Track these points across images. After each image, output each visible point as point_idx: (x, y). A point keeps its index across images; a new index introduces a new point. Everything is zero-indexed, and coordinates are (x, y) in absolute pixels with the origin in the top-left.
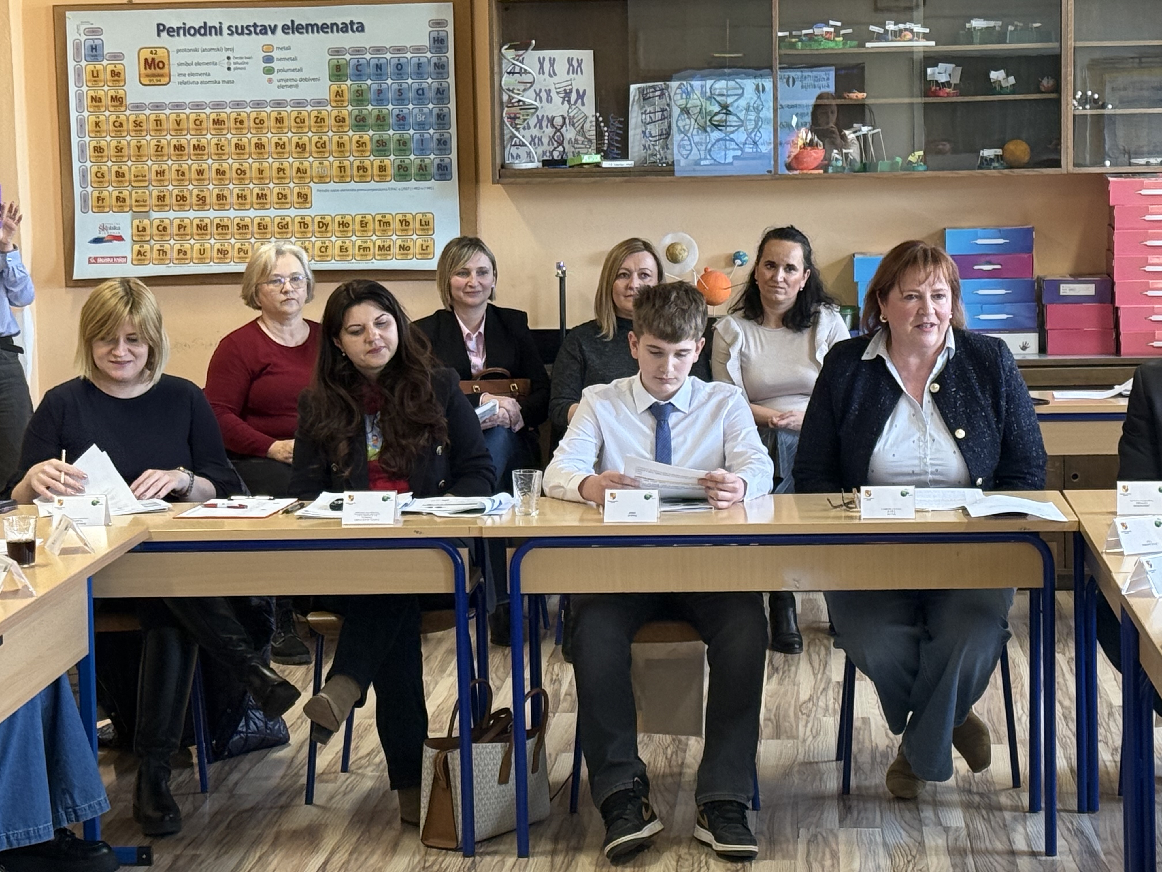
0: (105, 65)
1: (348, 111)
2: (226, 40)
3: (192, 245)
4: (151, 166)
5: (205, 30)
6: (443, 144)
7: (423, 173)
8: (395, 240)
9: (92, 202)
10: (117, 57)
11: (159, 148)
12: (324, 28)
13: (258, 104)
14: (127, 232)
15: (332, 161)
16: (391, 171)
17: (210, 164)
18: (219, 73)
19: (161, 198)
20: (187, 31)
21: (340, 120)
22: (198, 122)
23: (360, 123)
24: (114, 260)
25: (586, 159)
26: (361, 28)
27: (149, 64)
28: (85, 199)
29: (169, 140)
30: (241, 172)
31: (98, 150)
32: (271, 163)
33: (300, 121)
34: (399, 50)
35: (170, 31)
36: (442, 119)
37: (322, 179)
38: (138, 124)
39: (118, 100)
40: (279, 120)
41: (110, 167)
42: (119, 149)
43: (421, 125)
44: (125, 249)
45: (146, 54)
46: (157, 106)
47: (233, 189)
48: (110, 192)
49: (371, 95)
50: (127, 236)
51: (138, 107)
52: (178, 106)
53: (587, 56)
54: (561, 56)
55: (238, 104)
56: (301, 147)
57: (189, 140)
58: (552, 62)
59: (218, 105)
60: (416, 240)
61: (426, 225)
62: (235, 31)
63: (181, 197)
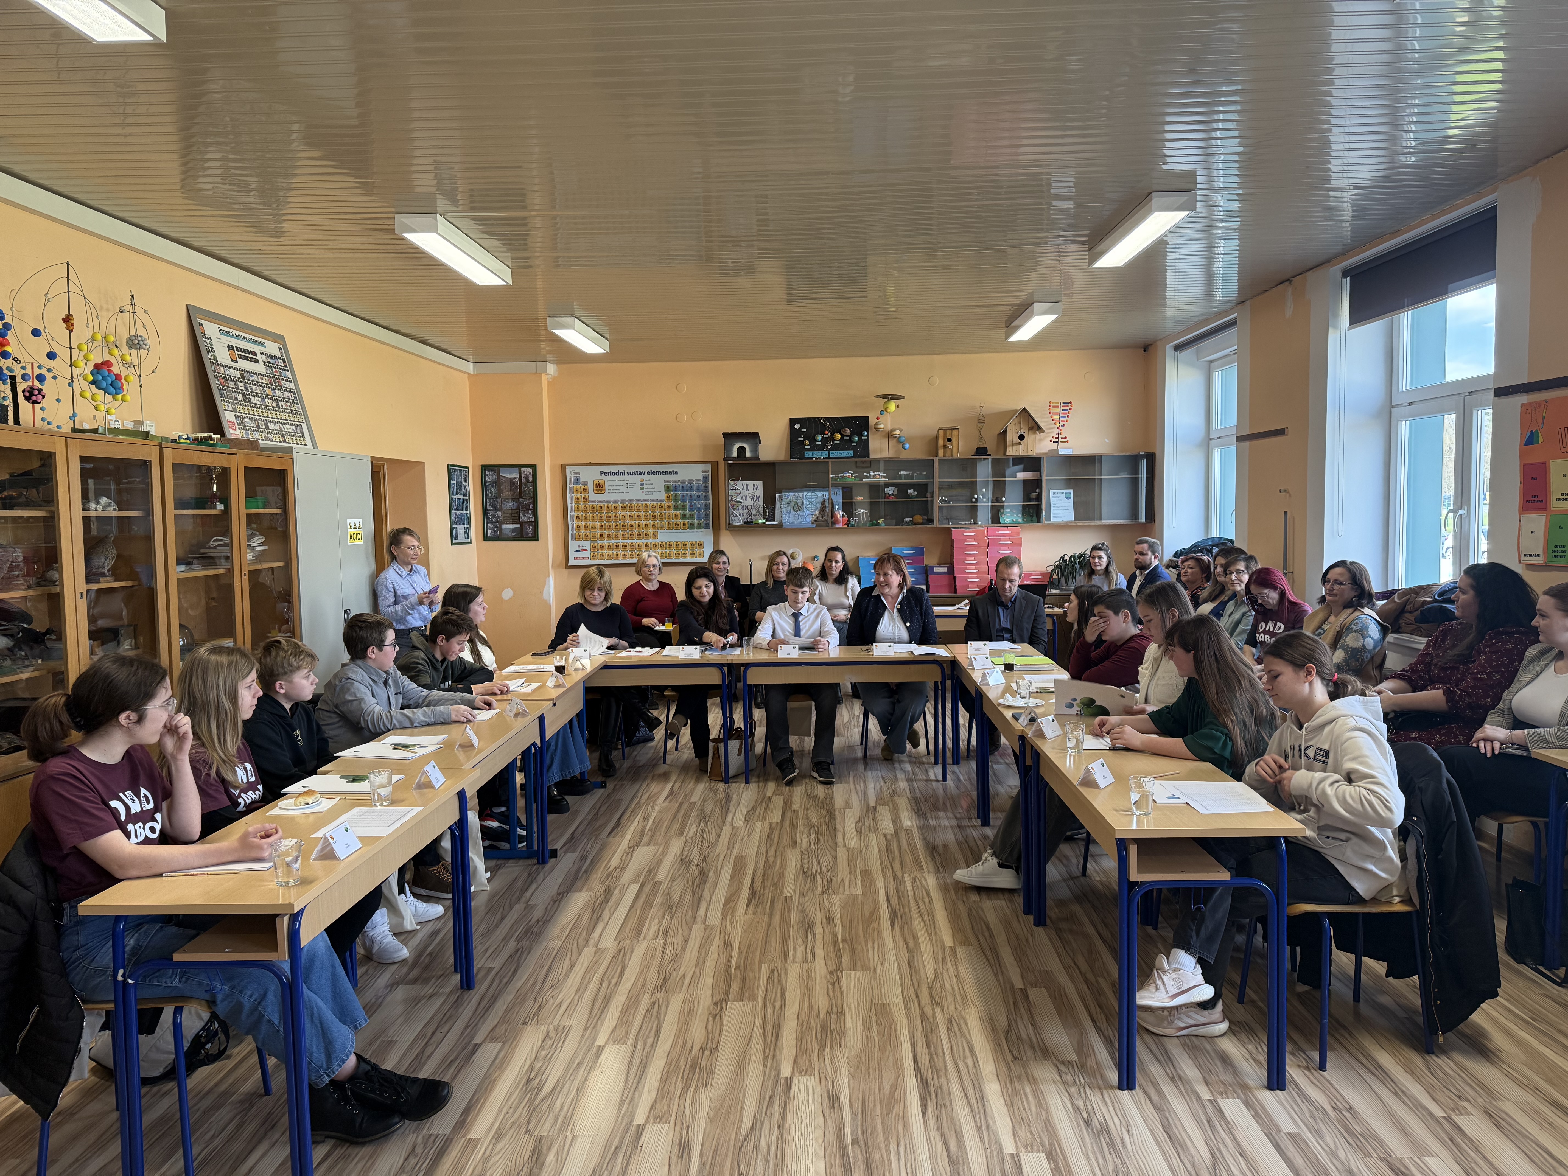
0: (581, 486)
1: (671, 503)
2: (626, 477)
3: (613, 553)
4: (598, 523)
5: (619, 473)
6: (707, 515)
7: (699, 526)
8: (689, 551)
9: (575, 536)
10: (586, 483)
11: (601, 517)
12: (663, 473)
13: (638, 501)
14: (588, 548)
15: (665, 522)
16: (687, 525)
17: (620, 523)
18: (623, 489)
19: (601, 535)
20: (612, 474)
21: (669, 507)
22: (615, 507)
23: (676, 508)
24: (584, 558)
25: (760, 521)
26: (677, 473)
27: (597, 486)
28: (573, 535)
29: (605, 514)
30: (631, 526)
31: (578, 517)
32: (643, 523)
33: (654, 507)
34: (691, 481)
35: (605, 474)
36: (706, 506)
37: (662, 528)
38: (593, 508)
39: (586, 499)
40: (646, 507)
41: (582, 524)
42: (586, 517)
43: (699, 509)
44: (588, 554)
45: (596, 482)
46: (600, 501)
47: (628, 532)
48: (583, 533)
49: (680, 497)
50: (589, 550)
51: (593, 502)
52: (608, 501)
53: (760, 483)
54: (751, 483)
55: (631, 501)
56: (654, 517)
57: (612, 514)
58: (747, 485)
59: (623, 501)
60: (697, 551)
61: (701, 545)
62: (629, 474)
63: (609, 535)
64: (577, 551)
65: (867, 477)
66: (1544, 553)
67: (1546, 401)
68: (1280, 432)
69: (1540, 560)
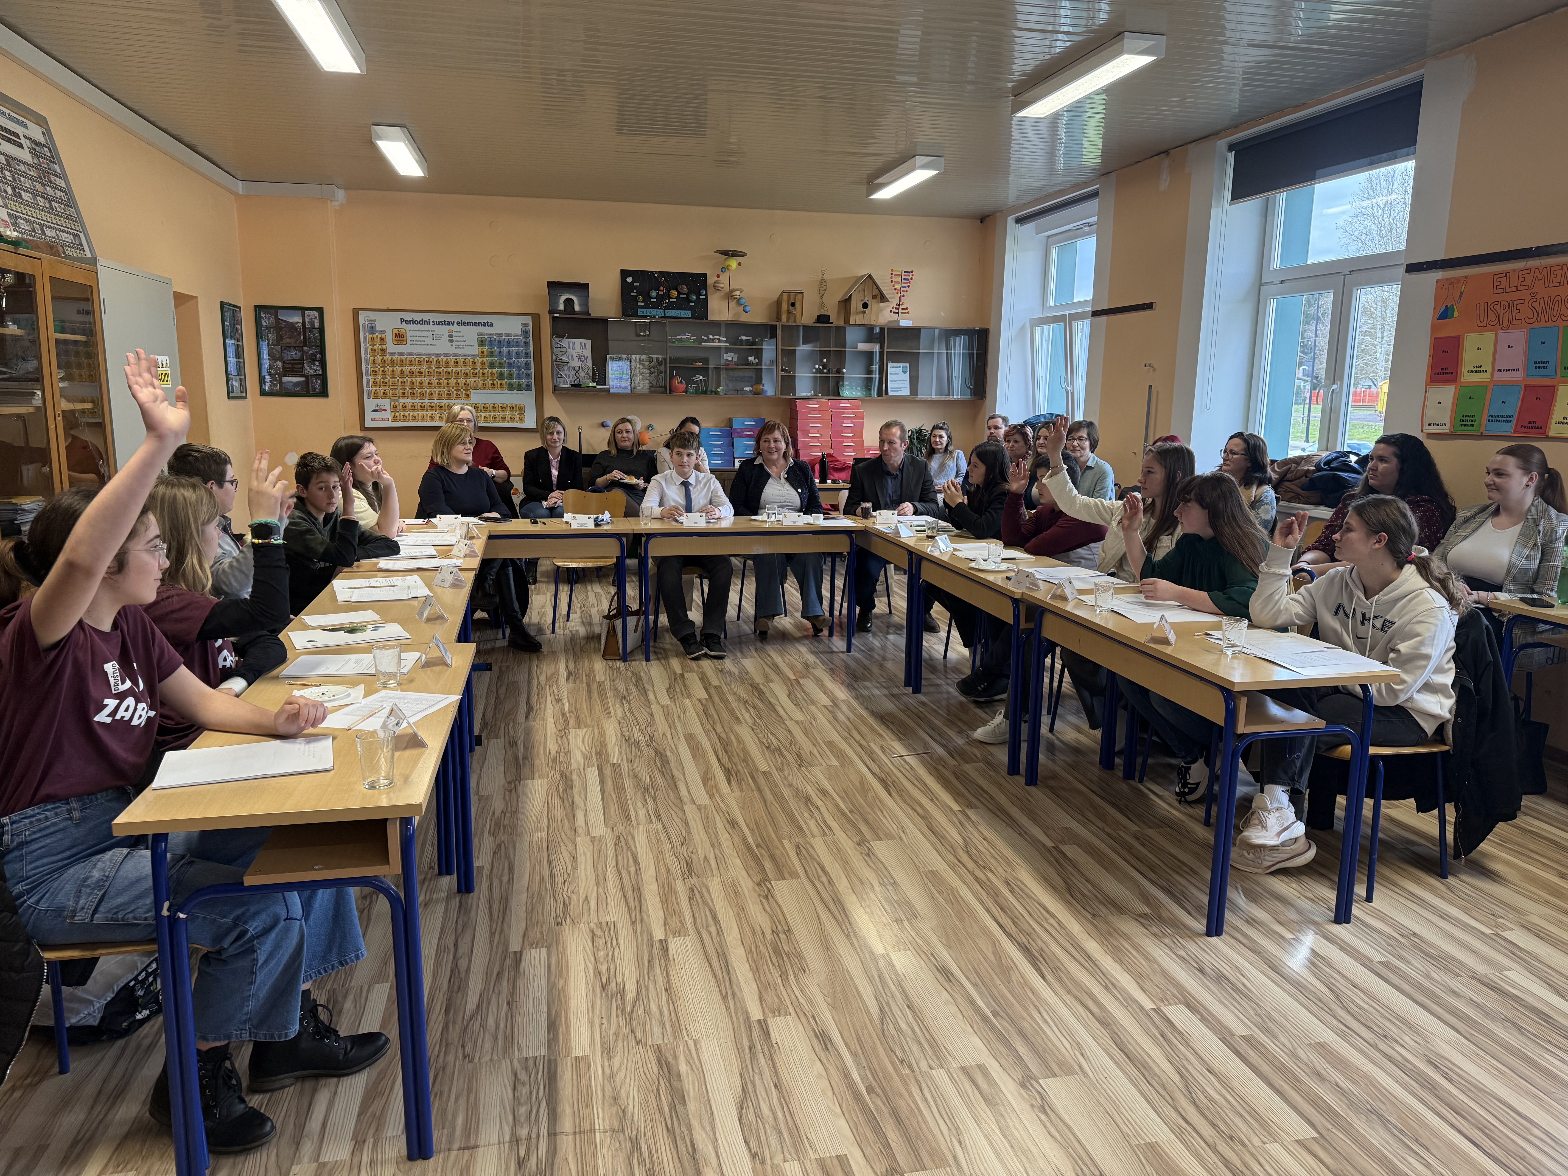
0: (377, 336)
1: (486, 360)
2: (431, 327)
3: (419, 414)
4: (398, 380)
5: (422, 322)
6: (528, 376)
7: (520, 388)
8: (508, 415)
9: (372, 394)
10: (383, 332)
11: (402, 372)
12: (475, 324)
13: (446, 355)
14: (388, 408)
15: (480, 381)
16: (505, 386)
17: (425, 380)
18: (429, 341)
19: (403, 393)
20: (414, 322)
21: (483, 364)
22: (420, 362)
23: (492, 365)
24: (383, 419)
25: (591, 384)
26: (492, 325)
27: (397, 335)
28: (369, 393)
29: (407, 369)
30: (439, 384)
31: (375, 372)
32: (453, 380)
33: (465, 363)
34: (508, 335)
35: (406, 322)
36: (527, 365)
37: (475, 388)
38: (392, 361)
39: (383, 351)
40: (456, 362)
41: (380, 379)
42: (384, 372)
43: (518, 367)
44: (387, 415)
45: (396, 331)
46: (401, 354)
47: (436, 391)
48: (380, 390)
49: (496, 354)
50: (388, 409)
51: (392, 354)
52: (410, 354)
53: (588, 342)
54: (578, 341)
55: (437, 355)
56: (466, 374)
57: (415, 369)
58: (574, 344)
59: (429, 355)
60: (517, 415)
61: (521, 409)
62: (435, 323)
63: (413, 394)
64: (375, 411)
65: (706, 341)
66: (1451, 422)
67: (1466, 277)
68: (1149, 306)
69: (1446, 429)
